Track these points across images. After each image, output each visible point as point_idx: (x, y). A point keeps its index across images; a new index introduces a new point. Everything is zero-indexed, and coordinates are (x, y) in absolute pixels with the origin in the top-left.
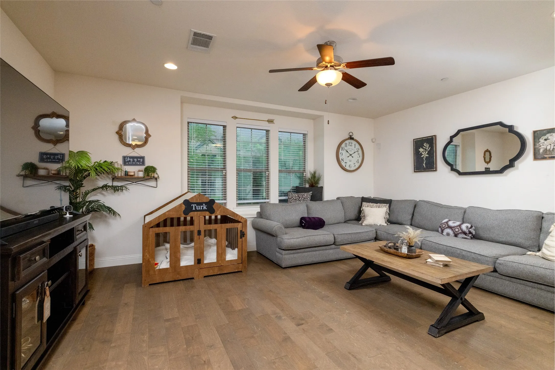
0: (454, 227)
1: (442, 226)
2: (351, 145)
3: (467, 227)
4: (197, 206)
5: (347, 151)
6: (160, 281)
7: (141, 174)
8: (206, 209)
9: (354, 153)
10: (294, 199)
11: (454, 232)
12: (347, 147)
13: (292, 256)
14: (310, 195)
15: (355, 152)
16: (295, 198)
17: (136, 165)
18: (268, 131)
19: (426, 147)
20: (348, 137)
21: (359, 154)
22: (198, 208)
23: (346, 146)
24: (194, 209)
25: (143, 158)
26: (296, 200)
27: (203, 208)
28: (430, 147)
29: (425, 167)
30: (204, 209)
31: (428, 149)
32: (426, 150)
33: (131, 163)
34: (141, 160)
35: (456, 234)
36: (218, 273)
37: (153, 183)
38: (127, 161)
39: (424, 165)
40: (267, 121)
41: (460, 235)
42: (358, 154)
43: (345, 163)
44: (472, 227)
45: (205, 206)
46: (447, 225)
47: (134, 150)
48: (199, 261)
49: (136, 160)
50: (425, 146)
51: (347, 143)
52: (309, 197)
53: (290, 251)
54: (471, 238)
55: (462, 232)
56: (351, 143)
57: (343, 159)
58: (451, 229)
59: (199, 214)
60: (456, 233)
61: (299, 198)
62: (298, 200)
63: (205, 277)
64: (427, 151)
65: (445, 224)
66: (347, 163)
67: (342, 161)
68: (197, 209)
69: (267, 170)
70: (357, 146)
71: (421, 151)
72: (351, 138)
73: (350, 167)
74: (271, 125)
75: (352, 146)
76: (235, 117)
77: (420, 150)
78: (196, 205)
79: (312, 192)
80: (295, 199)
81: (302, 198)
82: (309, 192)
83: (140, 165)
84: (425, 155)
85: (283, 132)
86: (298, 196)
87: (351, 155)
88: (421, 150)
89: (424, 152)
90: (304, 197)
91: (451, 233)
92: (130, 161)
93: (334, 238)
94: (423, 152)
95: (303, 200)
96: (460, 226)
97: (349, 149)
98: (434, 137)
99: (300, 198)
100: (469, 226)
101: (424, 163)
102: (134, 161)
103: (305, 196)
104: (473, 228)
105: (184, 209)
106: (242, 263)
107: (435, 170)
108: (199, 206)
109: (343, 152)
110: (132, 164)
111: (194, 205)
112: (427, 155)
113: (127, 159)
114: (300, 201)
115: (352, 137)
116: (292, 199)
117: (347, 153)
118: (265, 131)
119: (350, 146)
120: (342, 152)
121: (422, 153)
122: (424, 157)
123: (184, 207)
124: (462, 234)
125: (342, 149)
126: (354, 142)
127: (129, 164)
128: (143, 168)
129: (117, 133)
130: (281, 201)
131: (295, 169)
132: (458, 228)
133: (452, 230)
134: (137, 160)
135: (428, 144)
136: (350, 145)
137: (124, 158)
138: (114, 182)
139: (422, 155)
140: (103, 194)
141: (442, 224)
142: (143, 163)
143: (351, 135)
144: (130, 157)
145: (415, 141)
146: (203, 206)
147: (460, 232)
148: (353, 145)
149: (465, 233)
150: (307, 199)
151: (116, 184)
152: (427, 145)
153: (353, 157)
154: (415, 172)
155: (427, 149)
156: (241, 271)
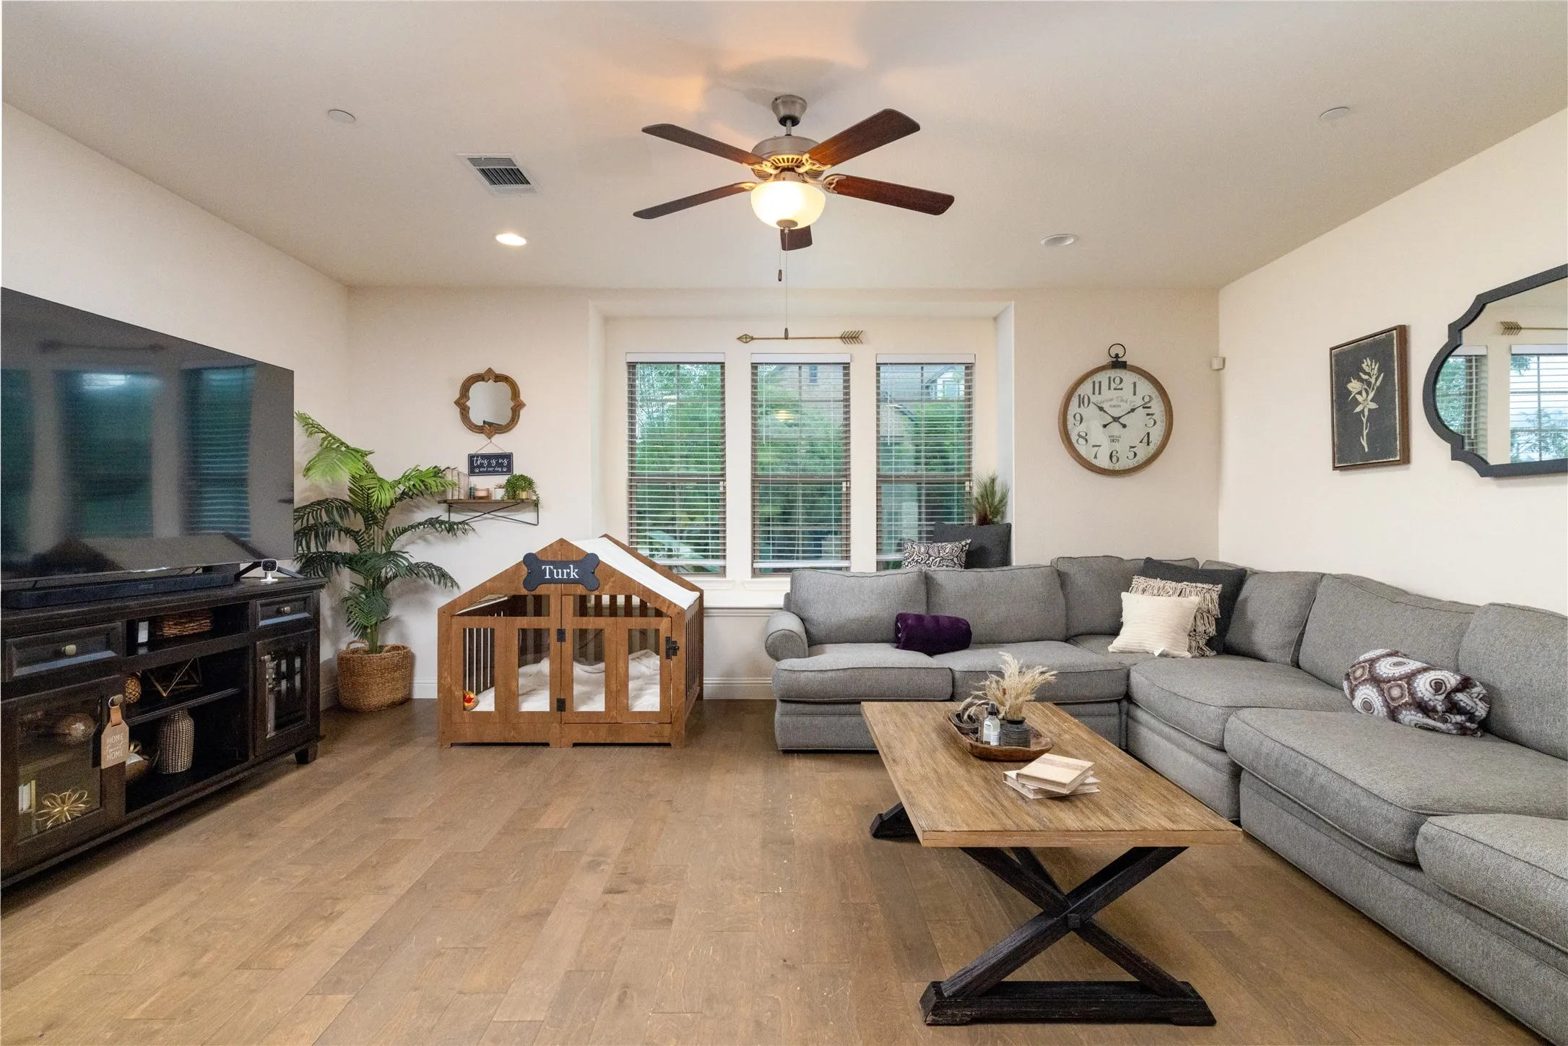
0: (1389, 681)
1: (1354, 672)
2: (1120, 387)
3: (1438, 686)
4: (555, 571)
5: (1101, 409)
6: (476, 741)
7: (499, 494)
8: (577, 577)
9: (1129, 412)
10: (913, 560)
11: (1386, 701)
12: (1100, 394)
13: (806, 720)
14: (962, 549)
15: (1133, 410)
16: (916, 558)
17: (494, 473)
18: (846, 367)
19: (1369, 374)
20: (1105, 360)
21: (1152, 414)
22: (558, 575)
23: (1097, 389)
24: (548, 577)
25: (509, 457)
26: (920, 563)
27: (568, 574)
28: (1382, 375)
29: (1366, 450)
30: (572, 577)
31: (1377, 379)
32: (1369, 384)
33: (485, 470)
34: (506, 461)
35: (1392, 708)
36: (608, 742)
37: (529, 516)
38: (479, 464)
39: (1364, 443)
40: (841, 338)
41: (1404, 712)
42: (1148, 415)
43: (1094, 446)
44: (1465, 684)
45: (574, 571)
46: (1370, 672)
47: (492, 439)
48: (560, 704)
49: (494, 462)
50: (1367, 369)
51: (1100, 382)
52: (957, 557)
53: (800, 706)
54: (1463, 731)
55: (1411, 701)
56: (1118, 381)
57: (1084, 435)
58: (1378, 686)
59: (560, 590)
60: (1393, 704)
61: (929, 557)
62: (925, 563)
63: (575, 745)
64: (1373, 389)
65: (1363, 667)
66: (1100, 446)
67: (1082, 441)
68: (556, 577)
69: (845, 476)
70: (1145, 388)
71: (1354, 391)
72: (1118, 364)
73: (1114, 459)
74: (853, 348)
75: (1122, 389)
76: (746, 338)
77: (1350, 386)
78: (552, 567)
79: (969, 541)
80: (917, 561)
81: (936, 558)
82: (960, 540)
83: (502, 473)
84: (1366, 404)
85: (891, 364)
86: (927, 553)
87: (1116, 419)
88: (1354, 386)
89: (1364, 393)
90: (941, 554)
91: (1378, 704)
92: (481, 465)
93: (953, 682)
94: (1360, 393)
95: (940, 563)
96: (1410, 677)
97: (1111, 400)
98: (1394, 332)
99: (931, 559)
100: (1452, 680)
101: (1365, 432)
102: (489, 465)
103: (947, 551)
104: (1478, 689)
105: (525, 576)
106: (671, 723)
107: (1398, 458)
108: (560, 571)
109: (1083, 411)
110: (487, 472)
111: (548, 567)
112: (1373, 406)
113: (477, 460)
114: (930, 566)
115: (1119, 360)
116: (910, 560)
117: (1102, 412)
118: (840, 368)
119: (1115, 389)
120: (1078, 410)
121: (1358, 397)
122: (1362, 411)
123: (525, 570)
124: (1413, 712)
125: (1081, 401)
126: (1129, 377)
127: (480, 472)
128: (503, 479)
129: (457, 403)
130: (883, 566)
131: (905, 473)
132: (1400, 686)
133: (1381, 691)
134: (497, 462)
135: (1376, 364)
136: (1113, 386)
137: (471, 458)
138: (451, 514)
139: (1358, 403)
140: (425, 540)
141: (1354, 666)
142: (510, 468)
143: (1117, 356)
144: (484, 457)
145: (1336, 355)
146: (568, 571)
147: (1404, 701)
148: (1127, 385)
149: (1423, 708)
150: (952, 560)
151: (456, 517)
152: (1371, 365)
153: (1124, 426)
154: (1335, 468)
155: (1373, 380)
156: (668, 745)
